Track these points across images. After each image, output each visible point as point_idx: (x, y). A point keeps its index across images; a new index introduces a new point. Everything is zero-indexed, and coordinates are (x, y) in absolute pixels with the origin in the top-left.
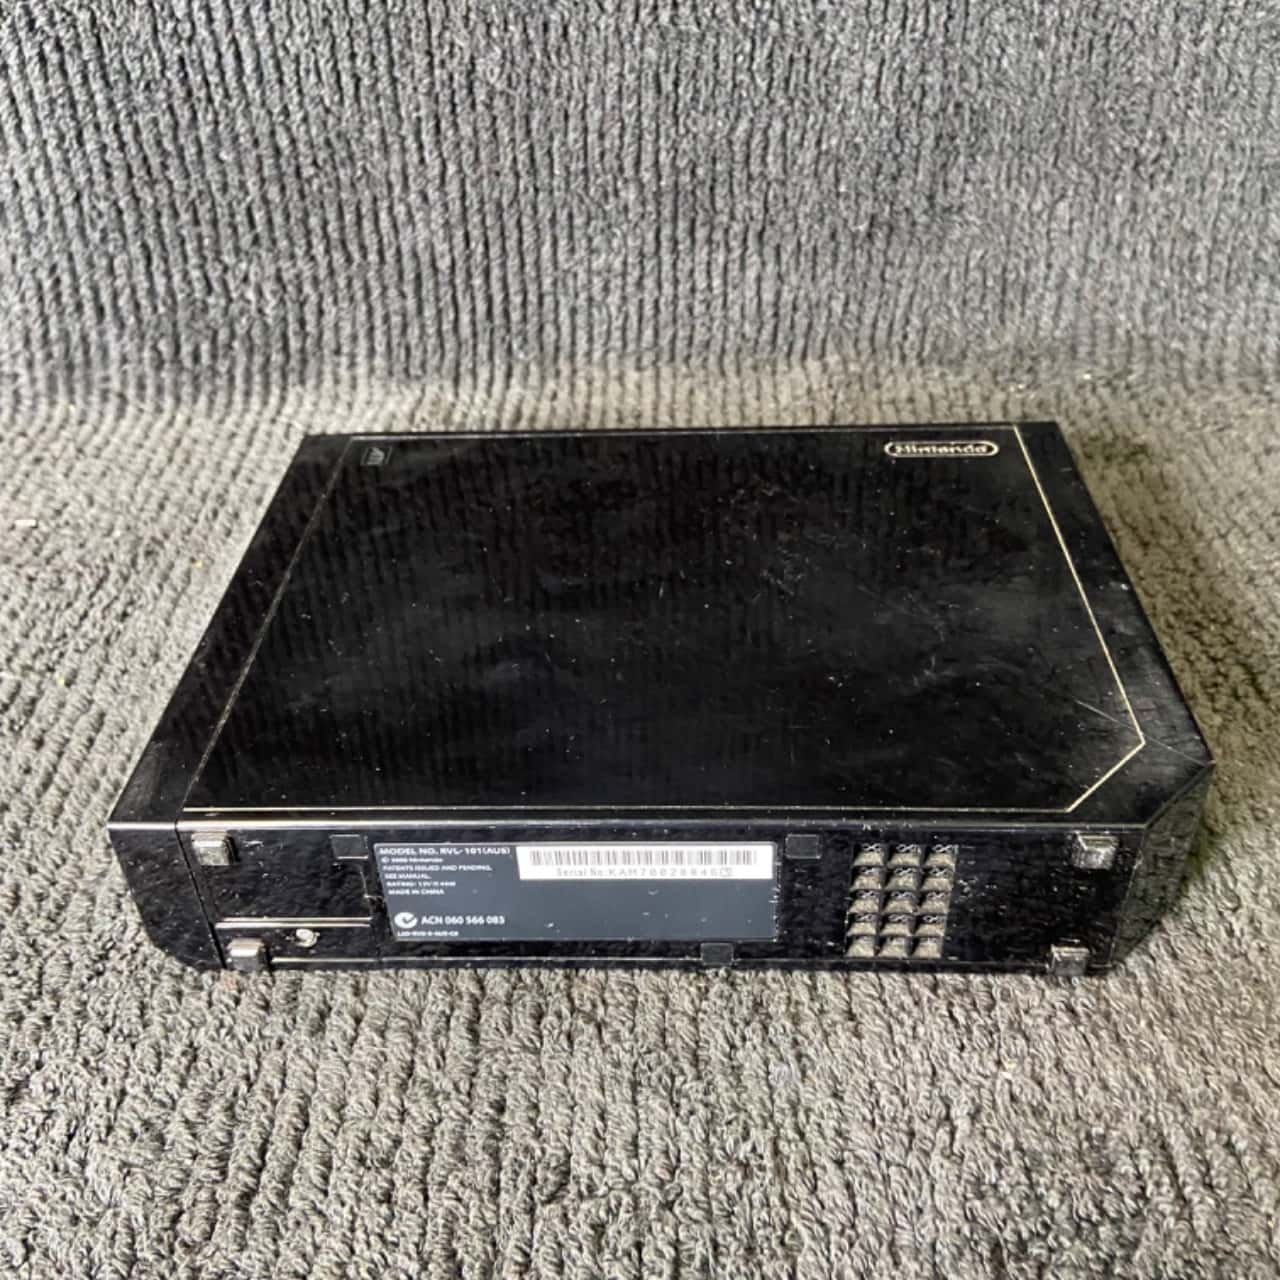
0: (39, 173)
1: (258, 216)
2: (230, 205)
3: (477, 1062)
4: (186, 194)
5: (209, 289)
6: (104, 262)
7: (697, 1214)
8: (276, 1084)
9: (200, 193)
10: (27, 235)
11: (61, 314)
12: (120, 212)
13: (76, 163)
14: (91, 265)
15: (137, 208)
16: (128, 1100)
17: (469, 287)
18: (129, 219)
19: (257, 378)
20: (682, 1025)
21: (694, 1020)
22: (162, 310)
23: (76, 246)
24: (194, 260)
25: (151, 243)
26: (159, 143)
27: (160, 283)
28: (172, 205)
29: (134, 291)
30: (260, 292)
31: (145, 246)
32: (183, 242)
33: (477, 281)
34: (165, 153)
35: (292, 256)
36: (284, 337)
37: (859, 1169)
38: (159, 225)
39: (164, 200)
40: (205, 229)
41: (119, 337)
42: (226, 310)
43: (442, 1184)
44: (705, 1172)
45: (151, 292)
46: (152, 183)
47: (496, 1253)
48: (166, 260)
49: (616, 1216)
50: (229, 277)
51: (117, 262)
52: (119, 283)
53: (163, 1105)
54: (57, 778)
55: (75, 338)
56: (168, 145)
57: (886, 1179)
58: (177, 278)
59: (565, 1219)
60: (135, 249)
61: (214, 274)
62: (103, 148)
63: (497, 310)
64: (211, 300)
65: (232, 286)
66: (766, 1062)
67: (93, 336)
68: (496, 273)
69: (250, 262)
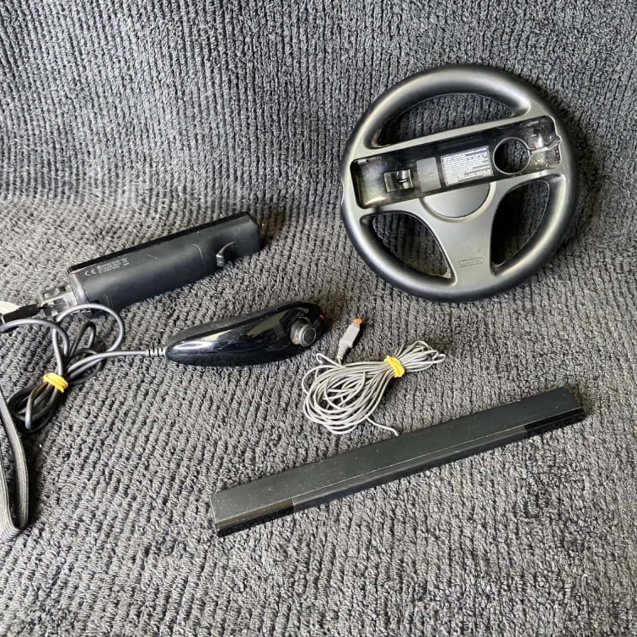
0: (221, 125)
1: (307, 146)
2: (296, 142)
3: (394, 543)
4: (278, 137)
5: (280, 175)
6: (241, 161)
7: (471, 613)
8: (324, 539)
9: (284, 137)
10: (212, 148)
11: (221, 178)
12: (250, 143)
13: (236, 123)
14: (235, 161)
15: (257, 142)
16: (274, 536)
18: (253, 145)
19: (295, 210)
20: (468, 542)
21: (472, 540)
22: (260, 180)
23: (231, 153)
24: (276, 163)
25: (260, 155)
26: (271, 116)
28: (272, 142)
29: (250, 172)
30: (301, 177)
31: (258, 157)
32: (273, 156)
34: (273, 121)
35: (317, 163)
36: (308, 195)
37: (529, 605)
38: (265, 149)
39: (269, 140)
40: (283, 152)
41: (242, 189)
42: (286, 183)
43: (382, 586)
44: (475, 597)
45: (257, 173)
46: (264, 133)
47: (402, 615)
48: (265, 163)
49: (443, 609)
50: (289, 171)
51: (245, 161)
52: (245, 169)
53: (286, 540)
54: (236, 397)
55: (225, 187)
56: (275, 117)
57: (538, 610)
58: (268, 170)
59: (425, 608)
60: (254, 158)
61: (284, 168)
62: (248, 118)
64: (281, 179)
65: (290, 175)
66: (498, 559)
67: (232, 187)
69: (299, 166)
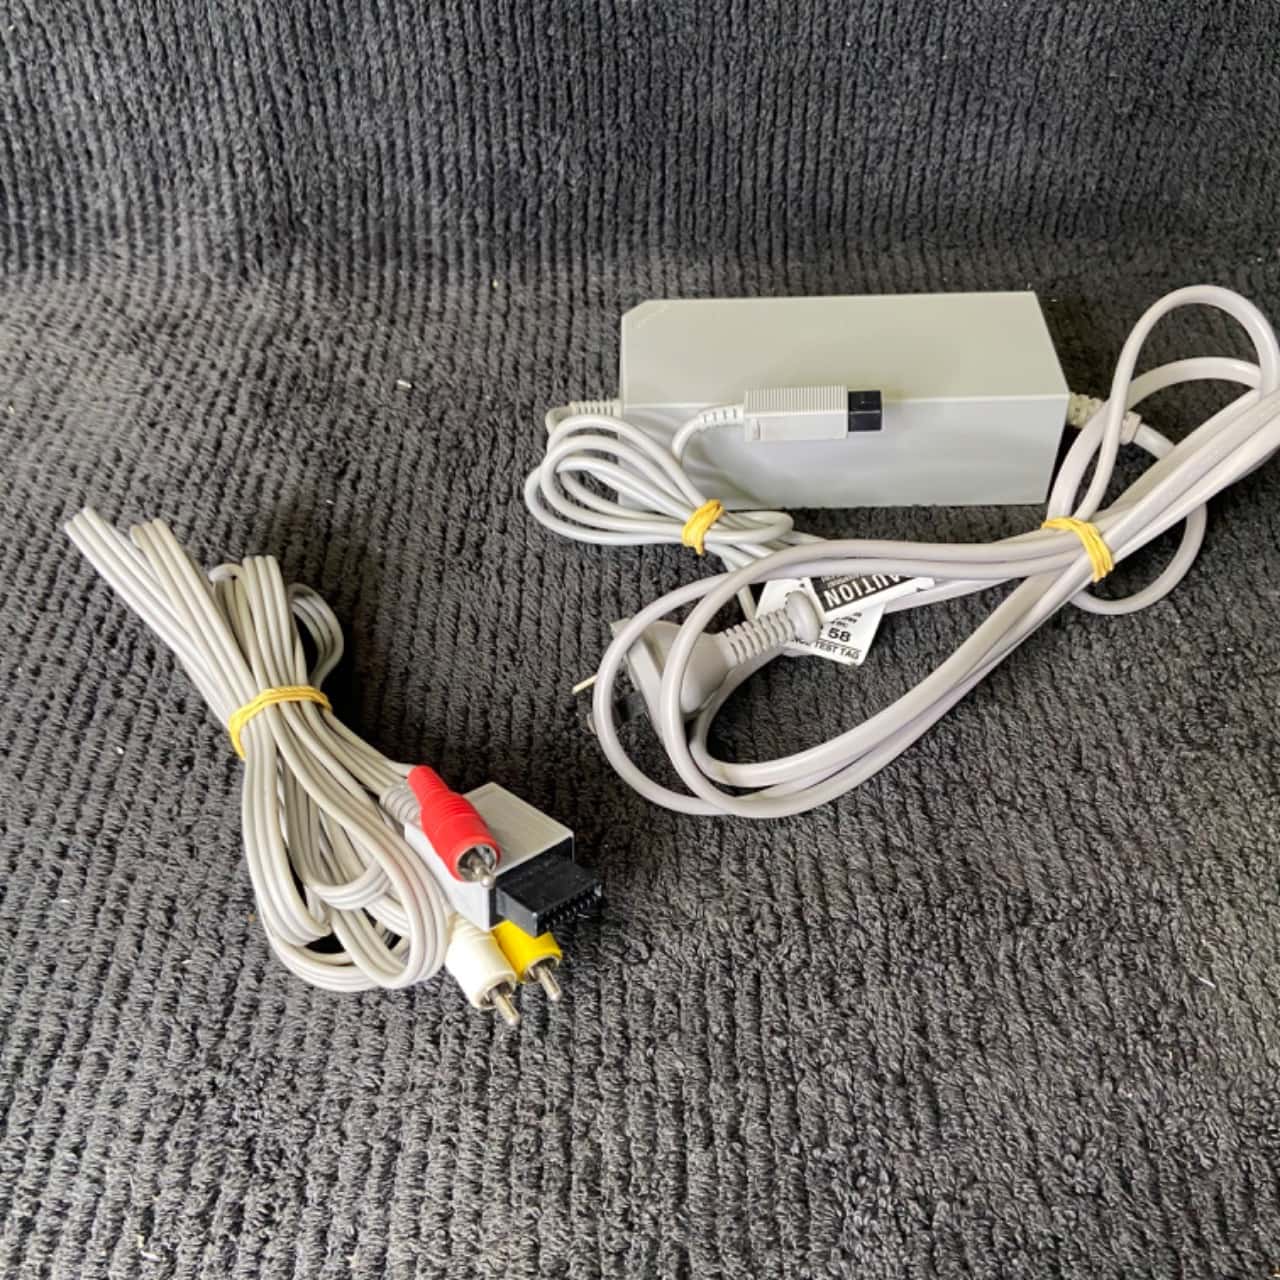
17: (754, 154)
27: (481, 152)
33: (762, 149)
63: (776, 177)
68: (780, 140)
